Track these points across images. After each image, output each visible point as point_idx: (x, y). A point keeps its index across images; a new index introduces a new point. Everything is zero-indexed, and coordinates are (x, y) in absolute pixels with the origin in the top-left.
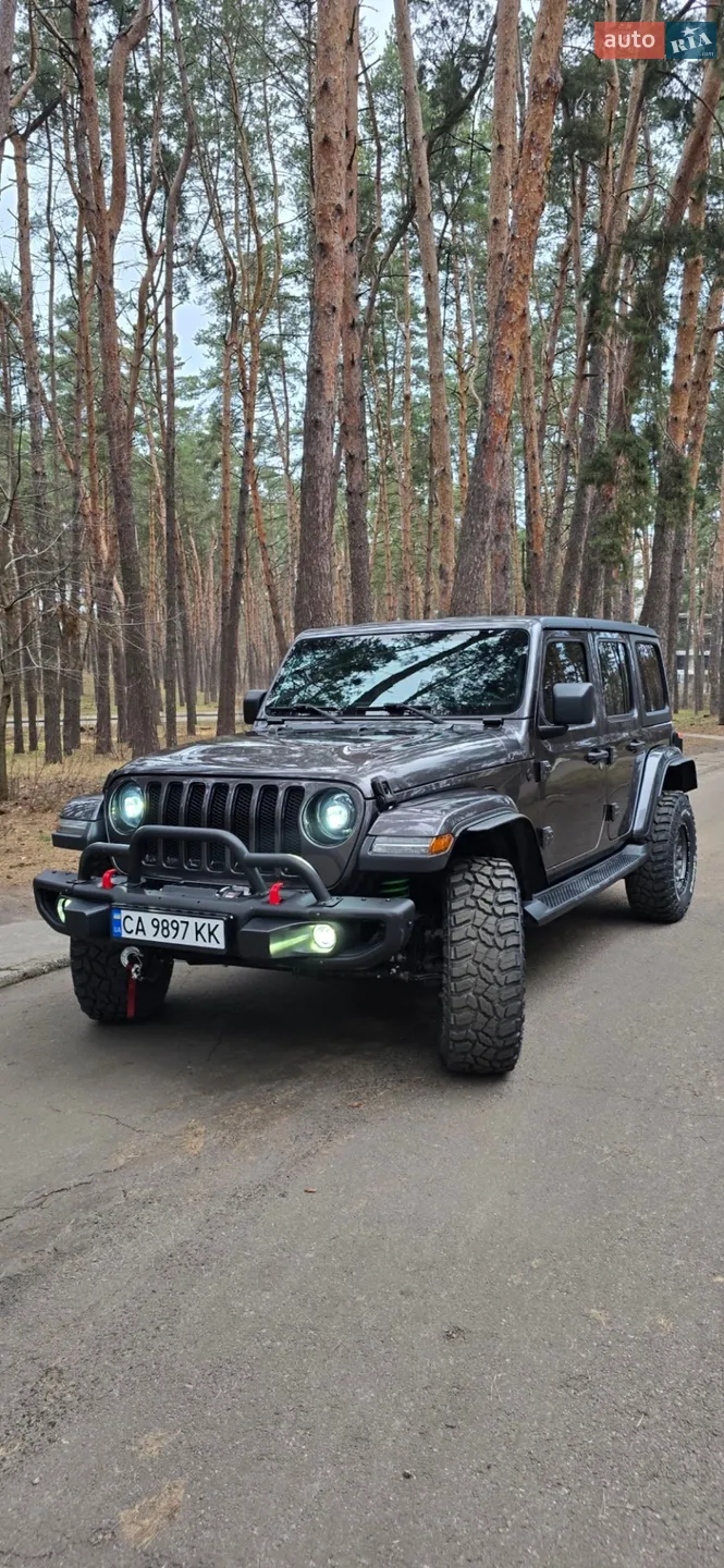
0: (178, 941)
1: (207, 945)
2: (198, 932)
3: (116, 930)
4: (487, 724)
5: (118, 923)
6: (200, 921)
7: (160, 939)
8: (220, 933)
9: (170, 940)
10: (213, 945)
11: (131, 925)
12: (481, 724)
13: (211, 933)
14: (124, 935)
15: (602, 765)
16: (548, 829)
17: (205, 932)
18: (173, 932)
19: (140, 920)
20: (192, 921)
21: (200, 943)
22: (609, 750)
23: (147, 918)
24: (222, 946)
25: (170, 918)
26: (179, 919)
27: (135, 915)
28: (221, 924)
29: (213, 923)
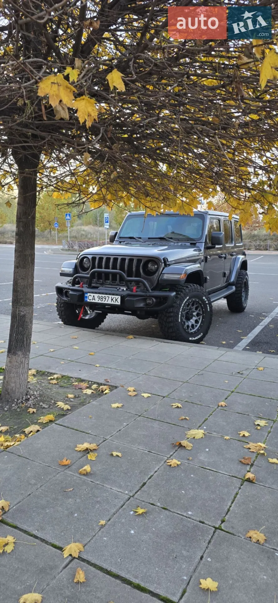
0: (106, 302)
1: (115, 303)
2: (112, 300)
3: (86, 299)
4: (191, 244)
5: (87, 297)
6: (113, 296)
7: (100, 302)
8: (119, 300)
9: (103, 302)
10: (117, 303)
11: (91, 298)
12: (189, 244)
13: (116, 300)
14: (88, 301)
15: (223, 259)
16: (208, 278)
17: (114, 300)
18: (104, 300)
19: (94, 296)
20: (110, 296)
21: (113, 303)
22: (226, 255)
23: (96, 295)
24: (119, 303)
25: (103, 296)
26: (106, 296)
27: (92, 295)
28: (120, 297)
29: (117, 297)
